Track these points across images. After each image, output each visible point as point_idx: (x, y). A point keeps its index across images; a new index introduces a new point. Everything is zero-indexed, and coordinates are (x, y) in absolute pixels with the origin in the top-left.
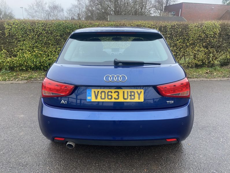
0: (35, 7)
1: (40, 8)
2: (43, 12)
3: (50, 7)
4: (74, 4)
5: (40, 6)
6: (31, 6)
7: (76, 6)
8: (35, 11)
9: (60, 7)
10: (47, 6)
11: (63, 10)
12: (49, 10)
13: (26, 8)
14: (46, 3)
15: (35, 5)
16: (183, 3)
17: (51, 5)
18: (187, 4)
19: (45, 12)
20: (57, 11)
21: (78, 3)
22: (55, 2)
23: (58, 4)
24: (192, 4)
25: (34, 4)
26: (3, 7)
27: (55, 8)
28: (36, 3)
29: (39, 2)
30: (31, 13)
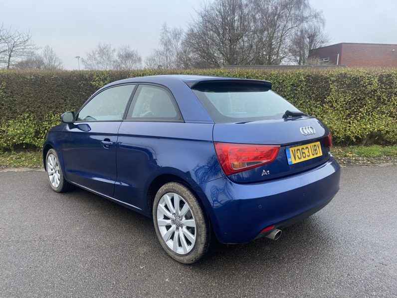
0: (97, 56)
1: (104, 58)
2: (109, 63)
3: (120, 56)
4: (158, 50)
5: (105, 55)
6: (92, 54)
7: (161, 54)
8: (96, 62)
9: (136, 55)
10: (116, 53)
11: (140, 60)
12: (119, 60)
13: (84, 58)
14: (114, 50)
15: (97, 53)
16: (343, 44)
17: (121, 53)
18: (349, 45)
19: (112, 63)
20: (130, 62)
21: (164, 49)
22: (129, 47)
23: (133, 51)
24: (357, 45)
25: (97, 51)
26: (47, 57)
27: (128, 56)
28: (98, 50)
29: (104, 49)
30: (90, 65)
